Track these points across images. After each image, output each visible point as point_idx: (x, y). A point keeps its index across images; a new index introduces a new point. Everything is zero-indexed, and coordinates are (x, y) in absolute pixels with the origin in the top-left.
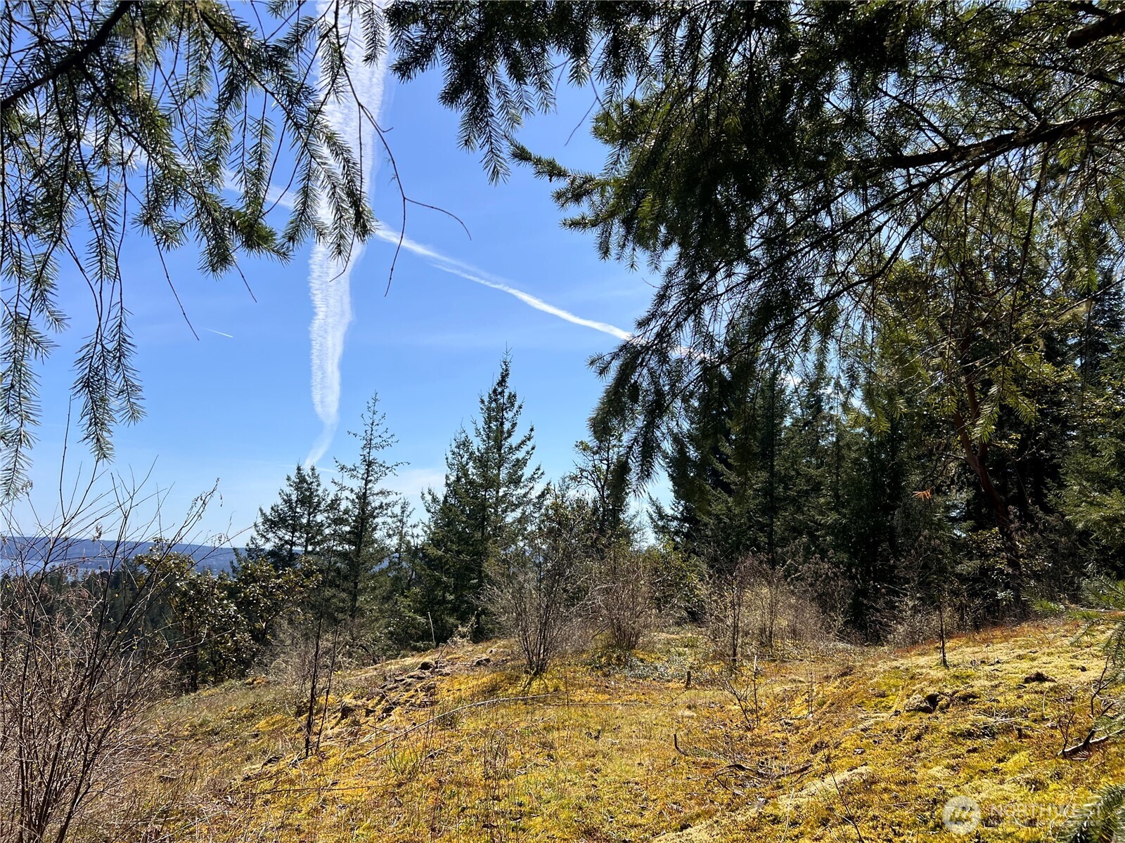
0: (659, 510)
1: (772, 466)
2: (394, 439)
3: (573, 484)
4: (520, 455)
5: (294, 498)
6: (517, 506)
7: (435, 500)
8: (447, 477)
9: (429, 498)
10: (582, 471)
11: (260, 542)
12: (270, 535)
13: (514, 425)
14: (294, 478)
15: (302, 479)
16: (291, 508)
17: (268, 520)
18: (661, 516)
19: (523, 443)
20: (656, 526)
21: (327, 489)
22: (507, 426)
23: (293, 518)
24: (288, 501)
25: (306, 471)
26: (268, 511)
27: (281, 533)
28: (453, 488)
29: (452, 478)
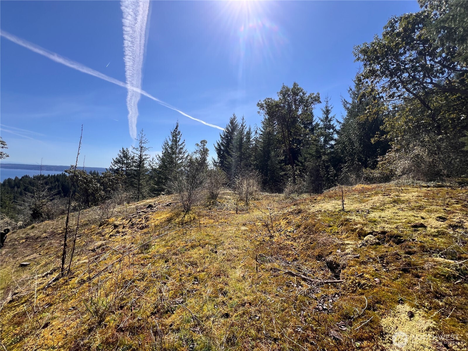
0: (214, 161)
1: (241, 151)
2: (148, 141)
3: (195, 154)
4: (181, 147)
5: (122, 156)
6: (181, 159)
7: (159, 157)
8: (162, 152)
9: (158, 157)
10: (197, 151)
11: (113, 167)
12: (116, 165)
13: (180, 139)
14: (121, 151)
15: (124, 151)
16: (121, 159)
17: (115, 161)
18: (215, 162)
19: (182, 144)
20: (214, 164)
21: (131, 154)
22: (178, 139)
23: (122, 161)
24: (120, 157)
25: (125, 149)
26: (115, 159)
27: (119, 165)
28: (164, 154)
29: (164, 152)
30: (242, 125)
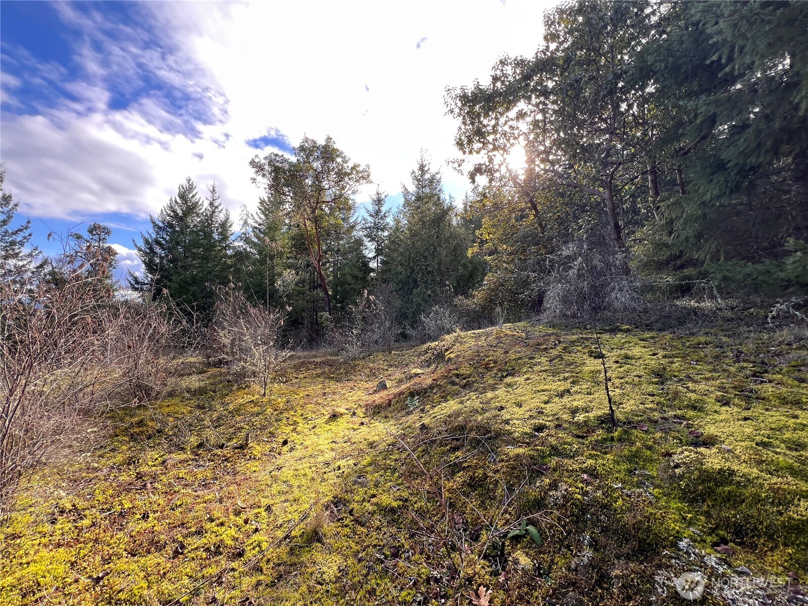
0: (136, 279)
10: (77, 252)
18: (137, 283)
20: (134, 287)
30: (211, 204)
